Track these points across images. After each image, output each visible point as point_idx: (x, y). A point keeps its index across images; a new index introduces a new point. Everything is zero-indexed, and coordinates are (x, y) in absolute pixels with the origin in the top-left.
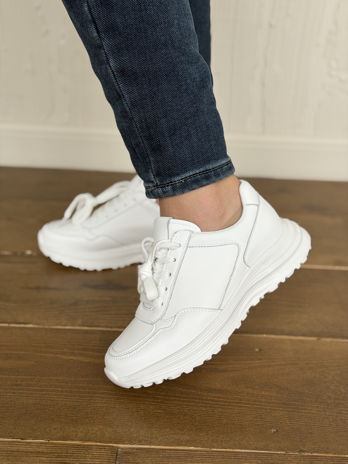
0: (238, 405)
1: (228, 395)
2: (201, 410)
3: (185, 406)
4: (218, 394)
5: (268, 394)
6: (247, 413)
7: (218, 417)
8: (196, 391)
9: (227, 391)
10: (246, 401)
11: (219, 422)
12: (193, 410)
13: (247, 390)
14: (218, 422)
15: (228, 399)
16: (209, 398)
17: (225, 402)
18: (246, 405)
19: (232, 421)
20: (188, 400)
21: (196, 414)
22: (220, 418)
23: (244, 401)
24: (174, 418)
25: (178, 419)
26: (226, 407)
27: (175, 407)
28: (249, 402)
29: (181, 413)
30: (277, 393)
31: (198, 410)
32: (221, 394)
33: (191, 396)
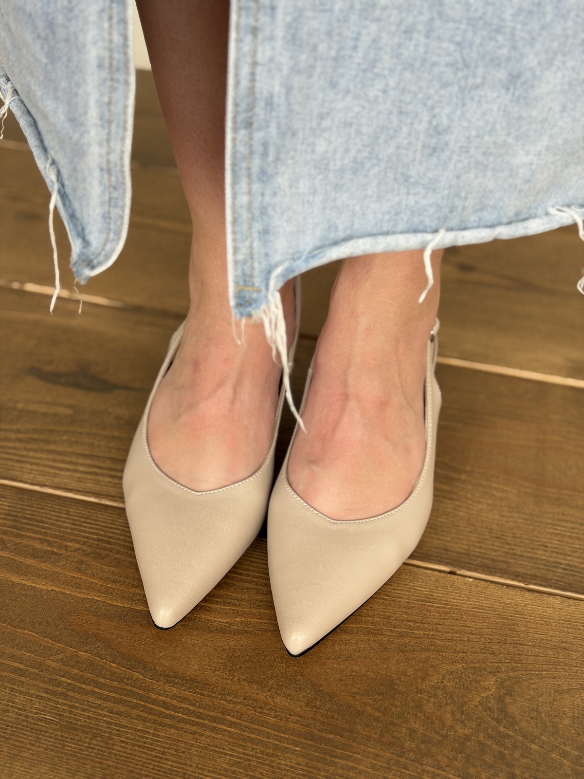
0: (215, 725)
1: (204, 695)
2: (131, 728)
3: (106, 713)
4: (184, 690)
5: (287, 704)
6: (224, 749)
7: (159, 752)
8: (144, 677)
9: (207, 684)
10: (233, 717)
11: (156, 766)
12: (116, 725)
13: (247, 687)
14: (154, 766)
15: (199, 707)
16: (161, 698)
17: (190, 713)
18: (229, 729)
19: (183, 766)
20: (117, 696)
21: (119, 736)
22: (163, 754)
23: (229, 717)
24: (70, 740)
25: (77, 744)
26: (188, 727)
27: (84, 710)
28: (238, 721)
29: (90, 728)
30: (307, 705)
31: (126, 727)
32: (191, 690)
33: (129, 687)
